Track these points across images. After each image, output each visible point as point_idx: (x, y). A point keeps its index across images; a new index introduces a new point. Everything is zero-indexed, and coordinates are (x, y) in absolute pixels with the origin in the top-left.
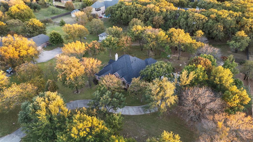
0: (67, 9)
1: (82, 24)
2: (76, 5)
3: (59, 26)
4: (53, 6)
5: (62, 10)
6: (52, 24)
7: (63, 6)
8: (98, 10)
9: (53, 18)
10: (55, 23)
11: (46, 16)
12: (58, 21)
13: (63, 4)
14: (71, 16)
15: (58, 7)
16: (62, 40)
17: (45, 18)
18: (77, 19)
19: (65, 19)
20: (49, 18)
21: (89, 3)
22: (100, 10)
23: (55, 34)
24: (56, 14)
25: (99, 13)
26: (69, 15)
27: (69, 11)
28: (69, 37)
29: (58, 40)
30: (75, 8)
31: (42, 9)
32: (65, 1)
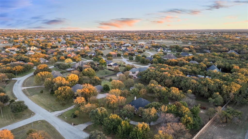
0: (115, 71)
1: (122, 81)
2: (121, 69)
3: (108, 82)
4: (107, 69)
5: (112, 72)
6: (105, 80)
7: (113, 69)
8: (134, 73)
9: (106, 77)
10: (106, 80)
11: (102, 75)
12: (109, 78)
13: (113, 68)
14: (116, 76)
15: (109, 70)
16: (110, 89)
17: (101, 76)
18: (119, 78)
19: (113, 78)
20: (103, 76)
21: (129, 68)
22: (135, 73)
23: (106, 85)
24: (108, 74)
25: (134, 75)
26: (115, 75)
27: (116, 73)
28: (113, 87)
29: (107, 89)
30: (120, 71)
31: (100, 71)
32: (114, 66)
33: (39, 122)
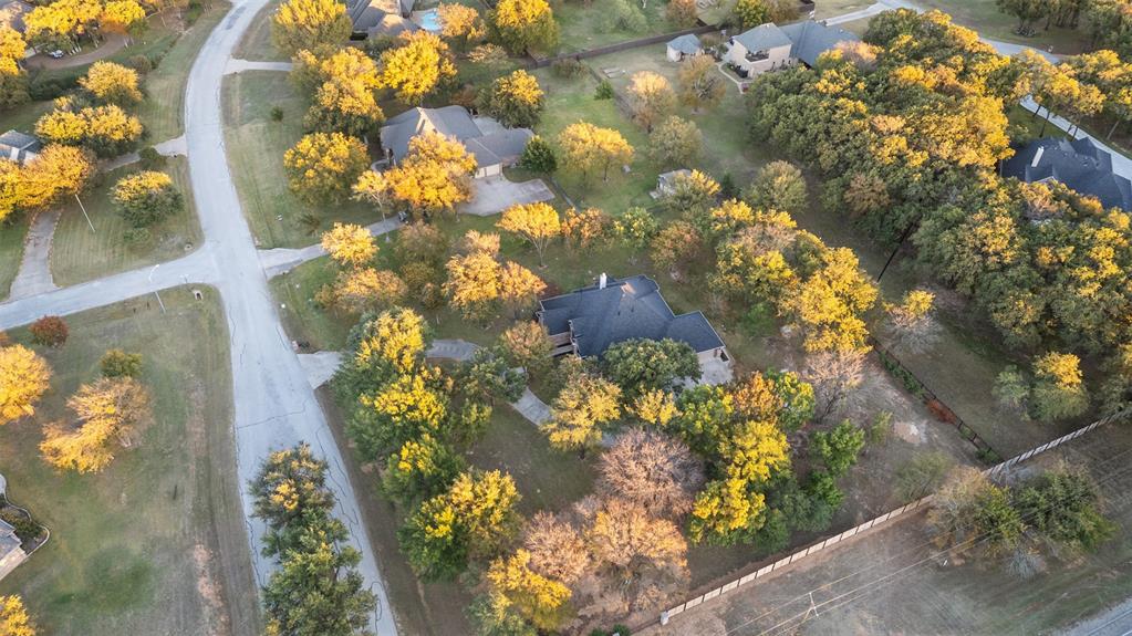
8: (761, 54)
27: (667, 35)
33: (196, 292)
